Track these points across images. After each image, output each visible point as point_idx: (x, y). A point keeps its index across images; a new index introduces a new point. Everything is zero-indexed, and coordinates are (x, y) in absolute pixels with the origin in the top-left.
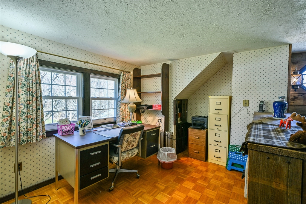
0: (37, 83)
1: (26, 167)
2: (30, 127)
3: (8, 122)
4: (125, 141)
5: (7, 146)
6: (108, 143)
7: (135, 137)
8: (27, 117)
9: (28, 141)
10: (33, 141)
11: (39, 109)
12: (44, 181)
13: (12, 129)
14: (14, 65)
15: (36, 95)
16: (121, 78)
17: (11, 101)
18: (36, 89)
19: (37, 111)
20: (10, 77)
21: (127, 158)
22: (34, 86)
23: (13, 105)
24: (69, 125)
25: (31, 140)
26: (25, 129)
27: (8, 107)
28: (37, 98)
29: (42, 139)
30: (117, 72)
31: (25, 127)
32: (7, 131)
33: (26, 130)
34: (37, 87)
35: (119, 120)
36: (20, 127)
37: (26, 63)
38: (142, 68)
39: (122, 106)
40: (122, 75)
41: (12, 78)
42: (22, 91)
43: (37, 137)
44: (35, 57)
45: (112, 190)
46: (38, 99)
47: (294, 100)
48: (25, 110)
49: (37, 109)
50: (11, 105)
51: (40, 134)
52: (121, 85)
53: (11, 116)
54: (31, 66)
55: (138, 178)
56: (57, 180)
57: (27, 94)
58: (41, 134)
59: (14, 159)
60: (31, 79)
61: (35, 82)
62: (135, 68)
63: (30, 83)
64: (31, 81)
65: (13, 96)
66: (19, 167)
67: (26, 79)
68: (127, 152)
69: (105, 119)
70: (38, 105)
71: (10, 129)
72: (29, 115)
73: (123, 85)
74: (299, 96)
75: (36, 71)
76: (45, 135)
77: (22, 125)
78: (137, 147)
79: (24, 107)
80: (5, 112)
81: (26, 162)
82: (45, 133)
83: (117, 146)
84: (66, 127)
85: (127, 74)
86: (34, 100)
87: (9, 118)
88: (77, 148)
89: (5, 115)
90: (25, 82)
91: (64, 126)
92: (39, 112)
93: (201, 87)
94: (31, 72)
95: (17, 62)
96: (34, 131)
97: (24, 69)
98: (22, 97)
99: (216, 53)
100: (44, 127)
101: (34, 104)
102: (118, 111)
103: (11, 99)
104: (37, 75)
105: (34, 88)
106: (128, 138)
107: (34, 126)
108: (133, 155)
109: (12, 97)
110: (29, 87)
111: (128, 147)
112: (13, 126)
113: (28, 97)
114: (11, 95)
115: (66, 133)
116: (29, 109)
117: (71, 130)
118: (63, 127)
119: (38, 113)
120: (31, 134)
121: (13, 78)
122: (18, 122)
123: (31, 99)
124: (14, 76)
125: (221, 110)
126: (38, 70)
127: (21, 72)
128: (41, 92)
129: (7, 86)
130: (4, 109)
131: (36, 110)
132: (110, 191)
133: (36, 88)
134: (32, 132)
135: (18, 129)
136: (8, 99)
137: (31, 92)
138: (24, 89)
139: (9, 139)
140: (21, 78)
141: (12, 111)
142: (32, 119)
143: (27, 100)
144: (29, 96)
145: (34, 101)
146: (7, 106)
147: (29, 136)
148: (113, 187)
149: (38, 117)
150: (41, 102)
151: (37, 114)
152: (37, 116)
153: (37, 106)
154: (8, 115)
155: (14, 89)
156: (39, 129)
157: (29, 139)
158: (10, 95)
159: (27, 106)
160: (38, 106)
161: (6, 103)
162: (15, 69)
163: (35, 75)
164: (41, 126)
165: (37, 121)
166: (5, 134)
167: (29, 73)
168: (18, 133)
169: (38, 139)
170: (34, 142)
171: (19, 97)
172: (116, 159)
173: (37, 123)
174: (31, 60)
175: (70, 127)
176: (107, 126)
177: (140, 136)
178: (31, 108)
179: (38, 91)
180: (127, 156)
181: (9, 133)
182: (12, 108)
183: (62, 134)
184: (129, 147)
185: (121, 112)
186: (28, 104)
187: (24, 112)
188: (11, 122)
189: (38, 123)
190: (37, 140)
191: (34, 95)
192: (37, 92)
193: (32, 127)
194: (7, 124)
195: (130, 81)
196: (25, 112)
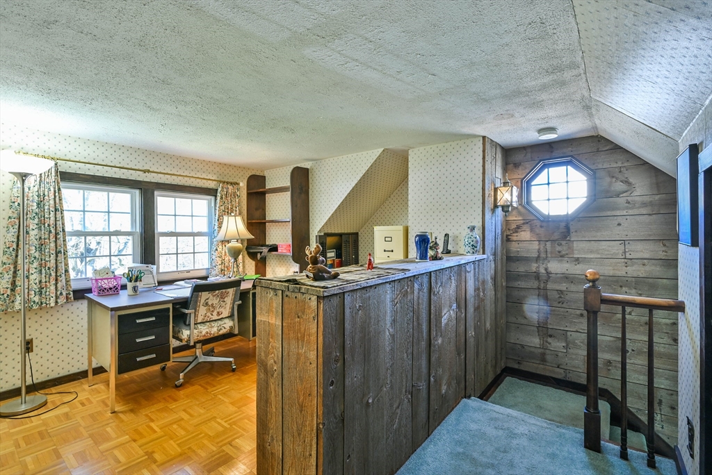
0: (56, 210)
1: (40, 347)
2: (46, 282)
3: (11, 272)
4: (201, 304)
5: (9, 310)
6: (170, 306)
7: (222, 298)
8: (41, 265)
9: (42, 303)
10: (50, 304)
11: (60, 252)
12: (70, 373)
13: (17, 284)
14: (19, 184)
15: (56, 229)
16: (219, 194)
17: (16, 240)
18: (56, 220)
19: (57, 256)
20: (14, 202)
21: (207, 333)
22: (51, 216)
23: (18, 246)
24: (111, 278)
25: (48, 302)
26: (38, 284)
27: (11, 249)
28: (57, 234)
29: (65, 301)
30: (212, 185)
31: (37, 281)
32: (10, 286)
33: (39, 286)
34: (57, 216)
35: (214, 273)
36: (29, 281)
37: (38, 179)
38: (266, 174)
39: (220, 247)
40: (219, 190)
41: (16, 204)
42: (33, 224)
43: (57, 297)
44: (53, 170)
45: (181, 385)
46: (58, 237)
47: (517, 232)
48: (37, 255)
49: (57, 253)
50: (15, 246)
51: (61, 294)
52: (217, 208)
53: (15, 263)
54: (48, 183)
55: (234, 370)
56: (90, 374)
57: (40, 229)
58: (64, 293)
59: (19, 333)
60: (47, 204)
61: (53, 210)
62: (251, 174)
63: (46, 210)
64: (46, 207)
65: (19, 232)
66: (28, 346)
67: (38, 204)
68: (208, 324)
69: (188, 271)
70: (58, 246)
71: (14, 284)
72: (43, 261)
73: (223, 208)
74: (524, 224)
75: (55, 191)
76: (72, 295)
77: (32, 277)
78: (231, 316)
79: (36, 249)
80: (5, 257)
81: (39, 339)
82: (71, 293)
83: (186, 311)
84: (106, 281)
85: (230, 187)
86: (51, 237)
87: (12, 267)
88: (112, 309)
89: (6, 261)
90: (37, 210)
91: (102, 279)
92: (61, 257)
93: (380, 209)
94: (46, 193)
95: (23, 181)
96: (53, 288)
97: (36, 189)
98: (32, 233)
99: (376, 150)
100: (68, 283)
101: (53, 245)
102: (214, 257)
103: (15, 237)
104: (57, 198)
105: (53, 219)
106: (208, 299)
107: (51, 280)
108: (221, 329)
109: (16, 234)
110: (44, 217)
111: (209, 314)
112: (18, 278)
113: (42, 233)
114: (15, 230)
115: (106, 291)
116: (43, 253)
117: (114, 287)
118: (100, 281)
119: (59, 258)
120: (47, 293)
121: (19, 204)
122: (25, 272)
123: (47, 236)
124: (20, 200)
125: (392, 251)
126: (59, 189)
127: (31, 194)
128: (63, 224)
129: (10, 217)
130: (5, 253)
131: (54, 254)
132: (177, 387)
133: (56, 218)
134: (48, 290)
135: (26, 284)
136: (11, 237)
137: (46, 225)
138: (36, 221)
139: (12, 299)
140: (31, 203)
141: (17, 256)
142: (49, 268)
143: (40, 238)
144: (43, 231)
145: (52, 239)
146: (9, 248)
147: (43, 296)
148: (182, 381)
149: (59, 265)
150: (64, 241)
151: (56, 260)
152: (56, 263)
153: (56, 248)
154: (10, 261)
155: (20, 222)
156: (59, 285)
157: (44, 300)
158: (13, 231)
159: (41, 248)
160: (59, 248)
161: (7, 244)
162: (20, 190)
163: (53, 197)
164: (64, 281)
165: (56, 273)
166: (6, 291)
167: (44, 194)
168: (26, 291)
169: (59, 301)
170: (53, 304)
171: (27, 233)
172: (185, 333)
173: (56, 276)
174: (47, 174)
175: (113, 283)
176: (186, 283)
177: (235, 297)
178: (47, 251)
179: (59, 223)
180: (208, 330)
181: (12, 290)
182: (17, 250)
183: (99, 293)
184: (212, 315)
185: (218, 259)
186: (42, 245)
187: (35, 258)
188: (15, 272)
189: (58, 275)
190: (57, 302)
191: (52, 229)
192: (57, 226)
193: (49, 282)
194: (10, 276)
195: (237, 200)
196: (37, 257)
